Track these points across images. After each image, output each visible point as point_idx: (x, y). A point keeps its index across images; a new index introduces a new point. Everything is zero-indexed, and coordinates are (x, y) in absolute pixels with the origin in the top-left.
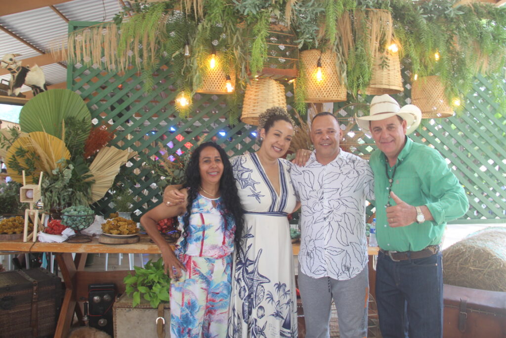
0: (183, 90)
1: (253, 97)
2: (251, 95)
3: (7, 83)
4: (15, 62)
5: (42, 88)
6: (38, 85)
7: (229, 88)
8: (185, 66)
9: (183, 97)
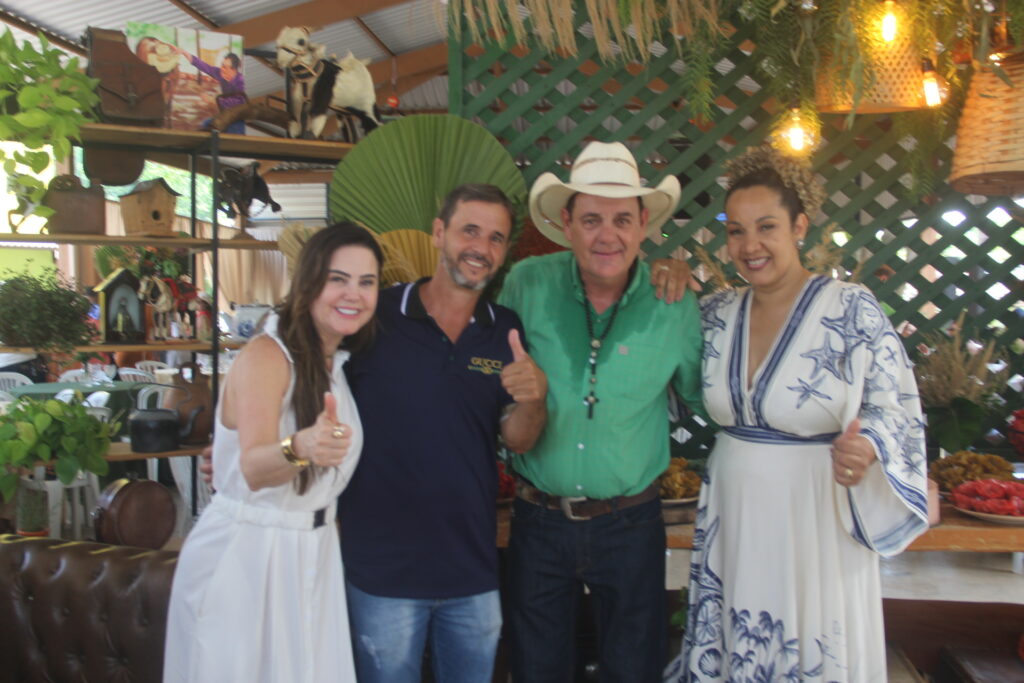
0: (799, 107)
1: (998, 116)
2: (990, 109)
3: (284, 107)
4: (311, 50)
5: (371, 114)
6: (358, 108)
7: (932, 93)
8: (803, 38)
9: (797, 125)
